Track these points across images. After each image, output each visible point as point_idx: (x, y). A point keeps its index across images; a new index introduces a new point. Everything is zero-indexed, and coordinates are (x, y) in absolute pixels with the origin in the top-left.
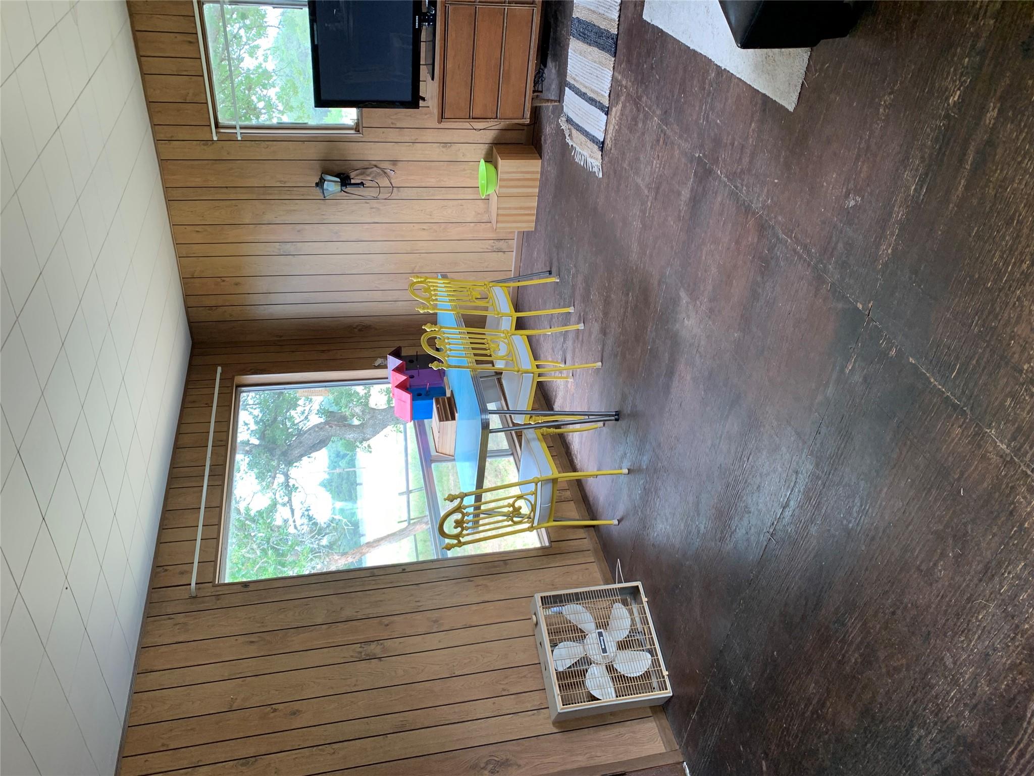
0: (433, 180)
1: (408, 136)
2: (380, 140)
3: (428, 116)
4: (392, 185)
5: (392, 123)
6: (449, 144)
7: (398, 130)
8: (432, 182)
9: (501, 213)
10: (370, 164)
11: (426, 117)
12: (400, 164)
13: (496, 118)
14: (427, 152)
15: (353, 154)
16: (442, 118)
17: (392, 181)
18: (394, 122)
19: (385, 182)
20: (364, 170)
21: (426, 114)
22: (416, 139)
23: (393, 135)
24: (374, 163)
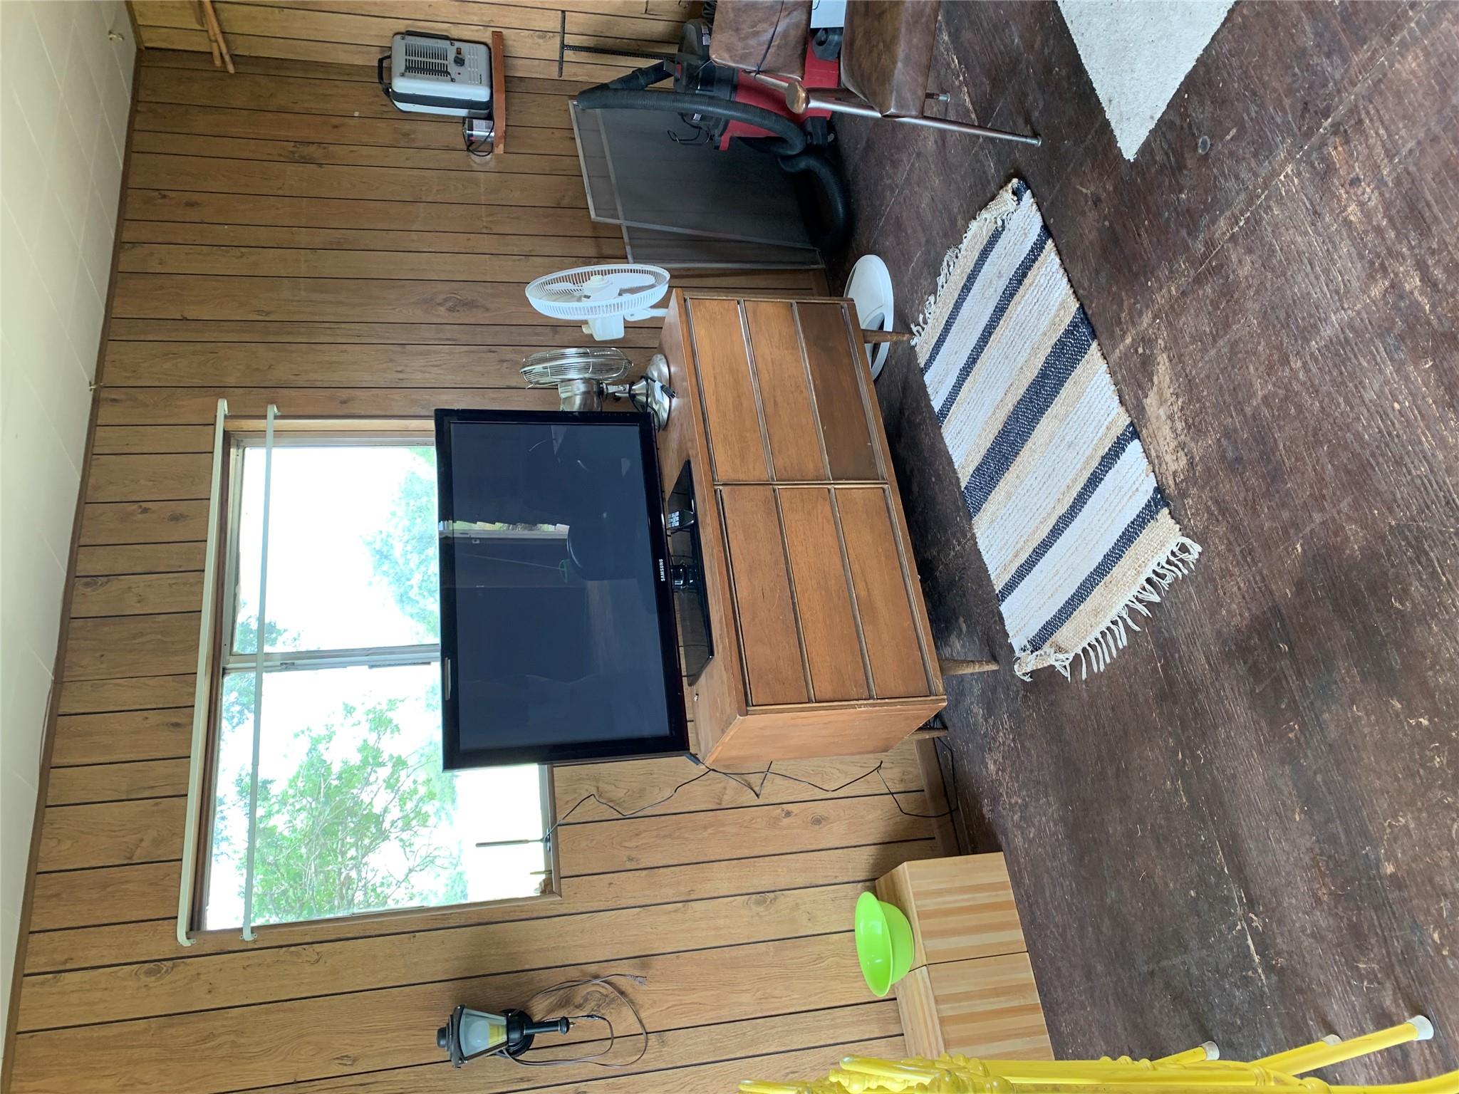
0: (746, 998)
1: (669, 885)
2: (602, 906)
3: (710, 831)
4: (643, 1026)
5: (631, 859)
6: (772, 895)
7: (644, 872)
8: (744, 1003)
9: (950, 1013)
10: (584, 974)
11: (706, 834)
12: (658, 963)
13: (871, 698)
14: (721, 922)
15: (540, 951)
16: (747, 705)
17: (643, 1015)
18: (634, 854)
19: (624, 1021)
20: (567, 992)
21: (705, 828)
22: (689, 892)
23: (633, 888)
24: (593, 969)
